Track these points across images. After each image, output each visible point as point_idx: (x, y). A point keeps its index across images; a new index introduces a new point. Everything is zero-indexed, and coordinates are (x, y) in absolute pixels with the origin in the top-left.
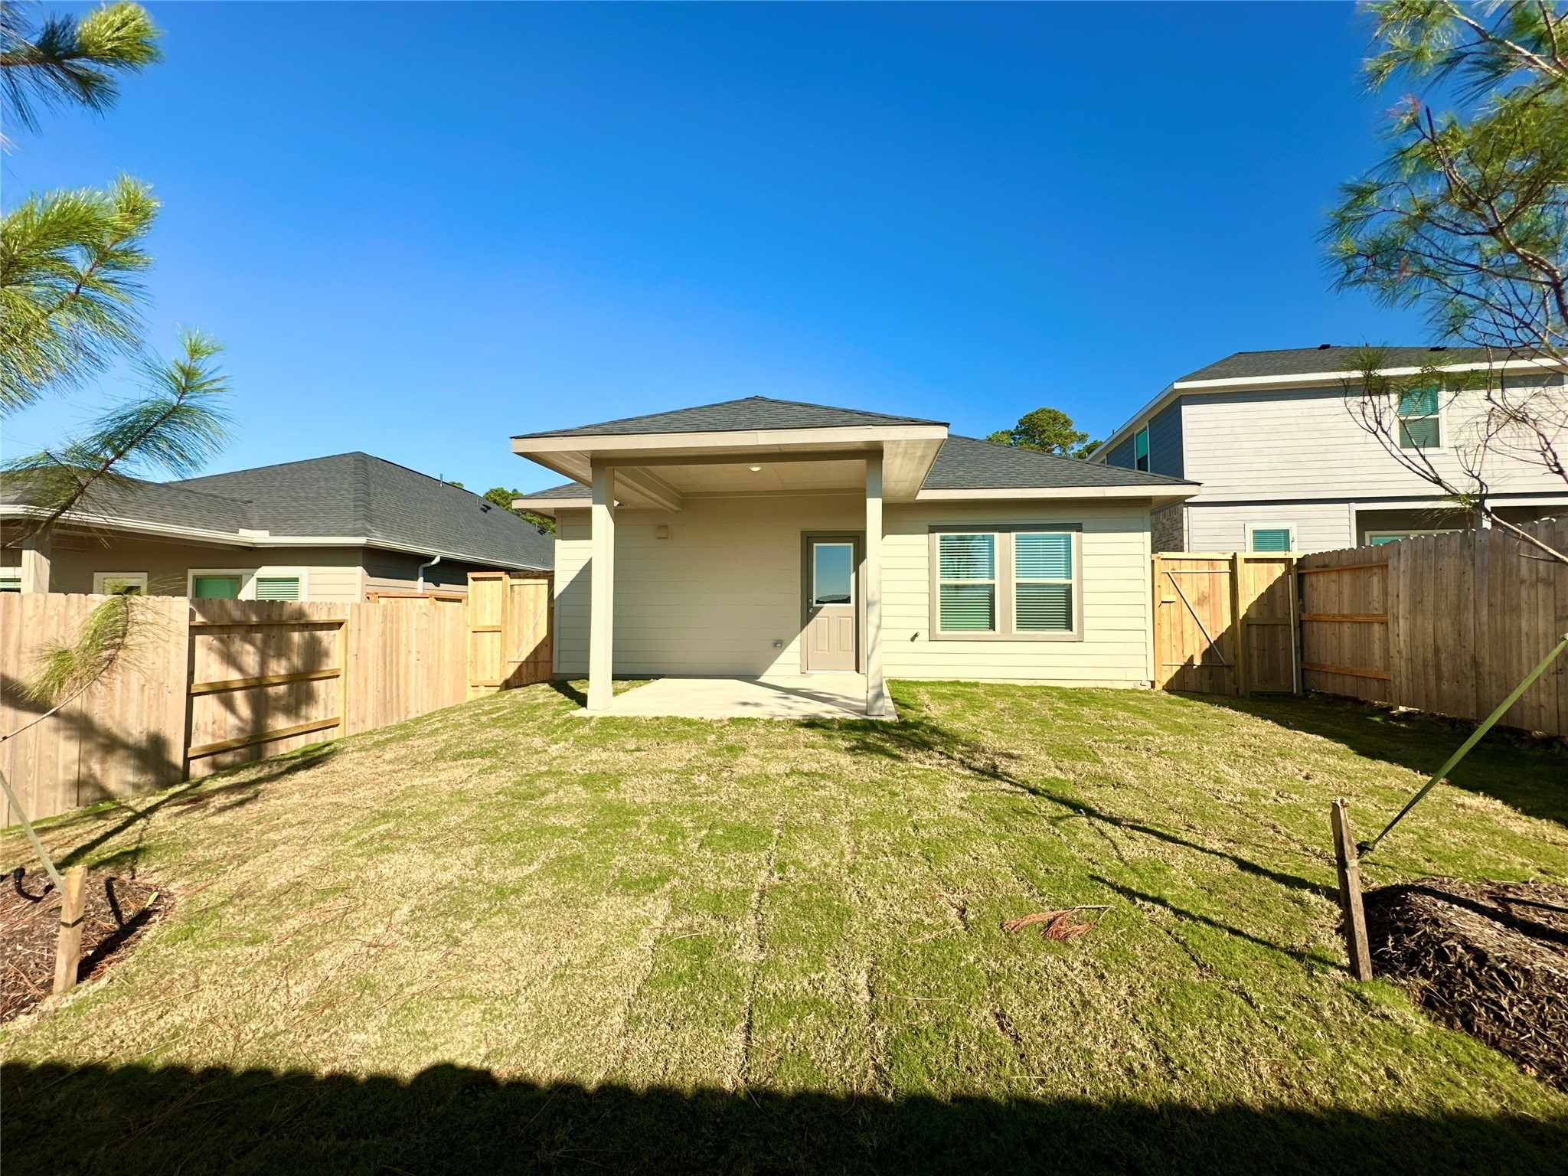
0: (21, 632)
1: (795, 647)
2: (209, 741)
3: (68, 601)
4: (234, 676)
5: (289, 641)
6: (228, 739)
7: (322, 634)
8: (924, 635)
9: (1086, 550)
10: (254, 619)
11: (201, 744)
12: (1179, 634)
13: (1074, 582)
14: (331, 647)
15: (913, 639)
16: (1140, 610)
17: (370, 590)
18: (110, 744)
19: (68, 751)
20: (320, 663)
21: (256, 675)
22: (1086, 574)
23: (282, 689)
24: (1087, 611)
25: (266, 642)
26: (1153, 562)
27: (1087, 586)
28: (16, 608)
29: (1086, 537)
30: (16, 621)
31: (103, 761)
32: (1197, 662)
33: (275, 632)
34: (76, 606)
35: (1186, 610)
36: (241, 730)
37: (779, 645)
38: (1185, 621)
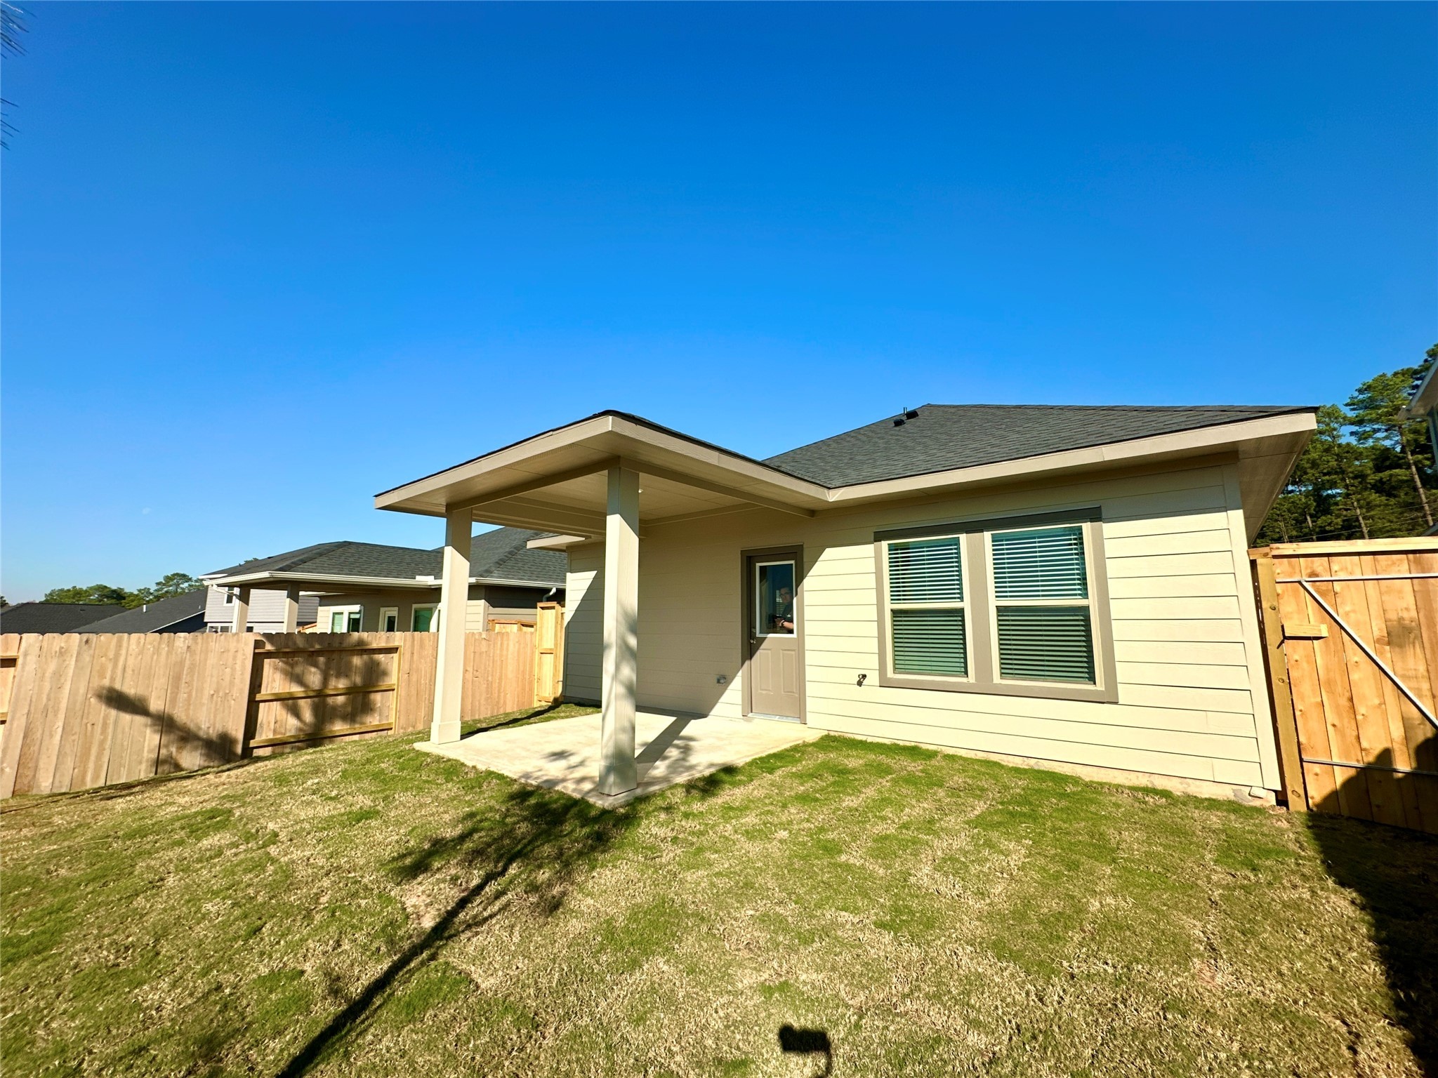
0: (126, 659)
1: (737, 684)
2: (271, 736)
3: (161, 638)
4: (296, 689)
5: (349, 664)
6: (288, 734)
7: (381, 657)
8: (873, 678)
9: (1110, 548)
10: (317, 647)
11: (264, 737)
12: (1344, 702)
13: (1092, 602)
14: (389, 667)
15: (860, 684)
16: (1235, 652)
17: (491, 618)
18: (186, 737)
19: (151, 739)
20: (377, 680)
21: (317, 688)
22: (1114, 588)
23: (341, 699)
24: (1120, 651)
25: (328, 664)
26: (1253, 564)
27: (1116, 609)
28: (125, 644)
29: (1109, 529)
30: (123, 652)
31: (180, 749)
32: (1403, 764)
33: (335, 656)
34: (166, 641)
35: (1356, 656)
36: (301, 730)
37: (723, 681)
38: (1355, 676)
